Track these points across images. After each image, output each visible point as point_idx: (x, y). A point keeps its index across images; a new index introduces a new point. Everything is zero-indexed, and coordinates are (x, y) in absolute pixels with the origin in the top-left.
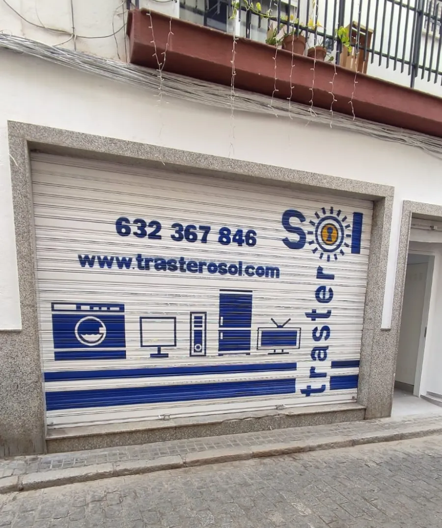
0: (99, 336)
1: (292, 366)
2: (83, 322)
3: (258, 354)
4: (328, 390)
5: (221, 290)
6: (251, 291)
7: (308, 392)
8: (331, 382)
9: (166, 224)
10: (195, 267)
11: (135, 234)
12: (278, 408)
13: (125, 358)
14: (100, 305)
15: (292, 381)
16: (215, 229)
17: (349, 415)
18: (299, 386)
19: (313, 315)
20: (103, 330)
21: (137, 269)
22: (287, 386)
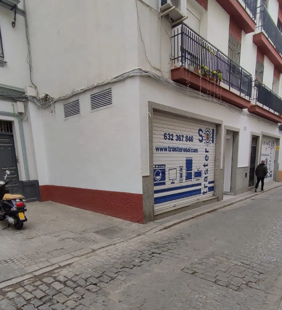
0: (160, 177)
1: (200, 184)
2: (157, 171)
3: (194, 181)
4: (208, 193)
5: (186, 158)
6: (192, 158)
7: (204, 193)
8: (208, 189)
9: (175, 135)
10: (180, 150)
11: (168, 139)
12: (198, 199)
13: (165, 184)
14: (160, 165)
15: (200, 190)
16: (185, 136)
17: (213, 200)
18: (202, 191)
19: (205, 166)
20: (161, 174)
21: (168, 151)
22: (198, 192)
